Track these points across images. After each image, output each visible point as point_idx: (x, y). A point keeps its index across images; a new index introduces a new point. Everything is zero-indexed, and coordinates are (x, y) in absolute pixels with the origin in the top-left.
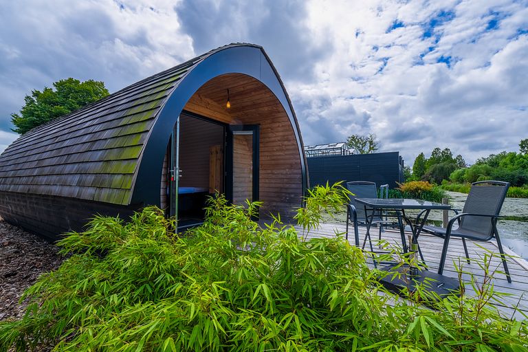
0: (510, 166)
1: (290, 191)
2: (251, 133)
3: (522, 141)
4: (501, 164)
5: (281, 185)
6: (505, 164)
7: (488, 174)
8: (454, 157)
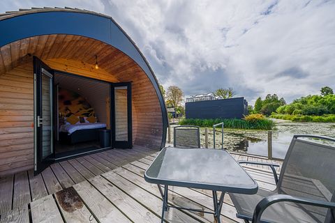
0: (315, 103)
1: (156, 127)
2: (126, 88)
3: (323, 89)
4: (309, 102)
5: (151, 123)
6: (312, 102)
7: (300, 108)
8: (279, 99)
